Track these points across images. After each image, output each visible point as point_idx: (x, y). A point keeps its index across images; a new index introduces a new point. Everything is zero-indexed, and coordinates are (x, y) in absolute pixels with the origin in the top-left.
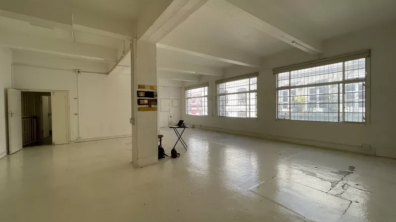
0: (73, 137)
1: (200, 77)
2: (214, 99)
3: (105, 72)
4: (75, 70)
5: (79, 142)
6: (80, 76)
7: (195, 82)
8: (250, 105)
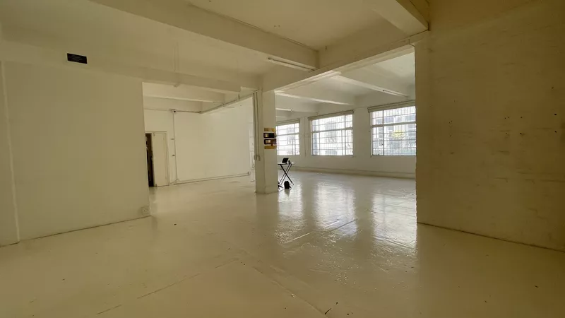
0: (172, 179)
1: (289, 113)
2: (307, 137)
3: (198, 111)
4: (171, 110)
5: (177, 184)
6: (176, 115)
7: (284, 118)
8: (345, 143)
